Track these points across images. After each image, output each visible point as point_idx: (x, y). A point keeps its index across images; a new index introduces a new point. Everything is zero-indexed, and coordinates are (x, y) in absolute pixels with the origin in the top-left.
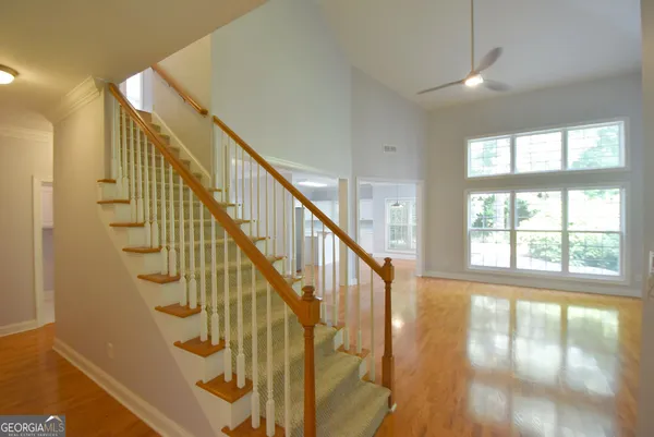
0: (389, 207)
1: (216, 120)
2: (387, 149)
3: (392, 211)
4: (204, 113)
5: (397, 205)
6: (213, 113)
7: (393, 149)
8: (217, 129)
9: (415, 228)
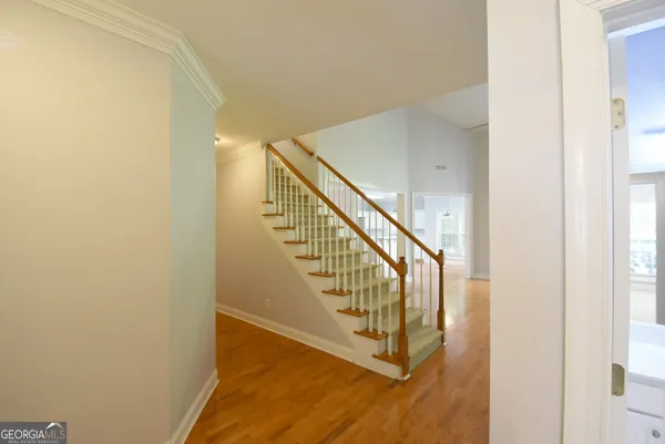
0: (440, 216)
1: (319, 159)
2: (438, 167)
3: (444, 221)
4: (311, 154)
5: (448, 215)
6: (318, 153)
7: (444, 168)
8: (321, 164)
9: (465, 235)
